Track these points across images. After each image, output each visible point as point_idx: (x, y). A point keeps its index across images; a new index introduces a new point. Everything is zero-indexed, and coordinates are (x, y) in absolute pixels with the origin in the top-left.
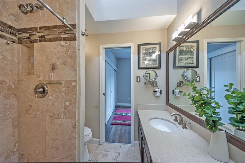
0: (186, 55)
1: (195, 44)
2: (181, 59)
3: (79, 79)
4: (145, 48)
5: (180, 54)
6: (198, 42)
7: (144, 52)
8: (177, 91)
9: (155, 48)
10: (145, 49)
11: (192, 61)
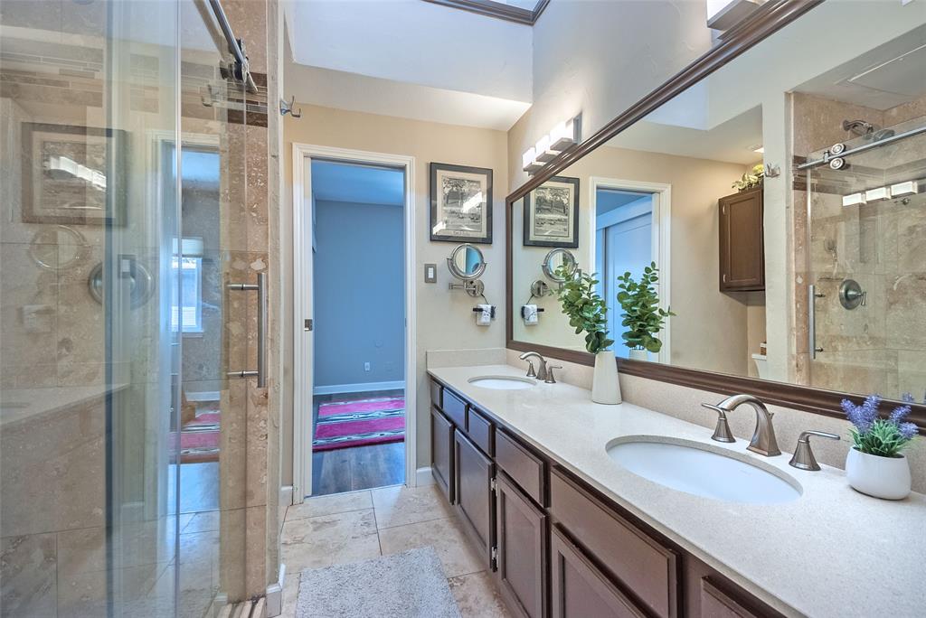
0: (552, 213)
1: (571, 186)
2: (540, 222)
3: (277, 249)
4: (451, 179)
5: (539, 210)
6: (576, 182)
7: (447, 190)
8: (532, 307)
9: (478, 182)
10: (449, 181)
11: (565, 230)
